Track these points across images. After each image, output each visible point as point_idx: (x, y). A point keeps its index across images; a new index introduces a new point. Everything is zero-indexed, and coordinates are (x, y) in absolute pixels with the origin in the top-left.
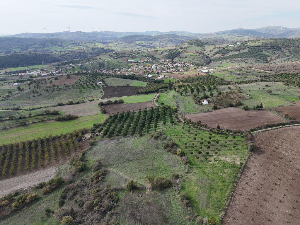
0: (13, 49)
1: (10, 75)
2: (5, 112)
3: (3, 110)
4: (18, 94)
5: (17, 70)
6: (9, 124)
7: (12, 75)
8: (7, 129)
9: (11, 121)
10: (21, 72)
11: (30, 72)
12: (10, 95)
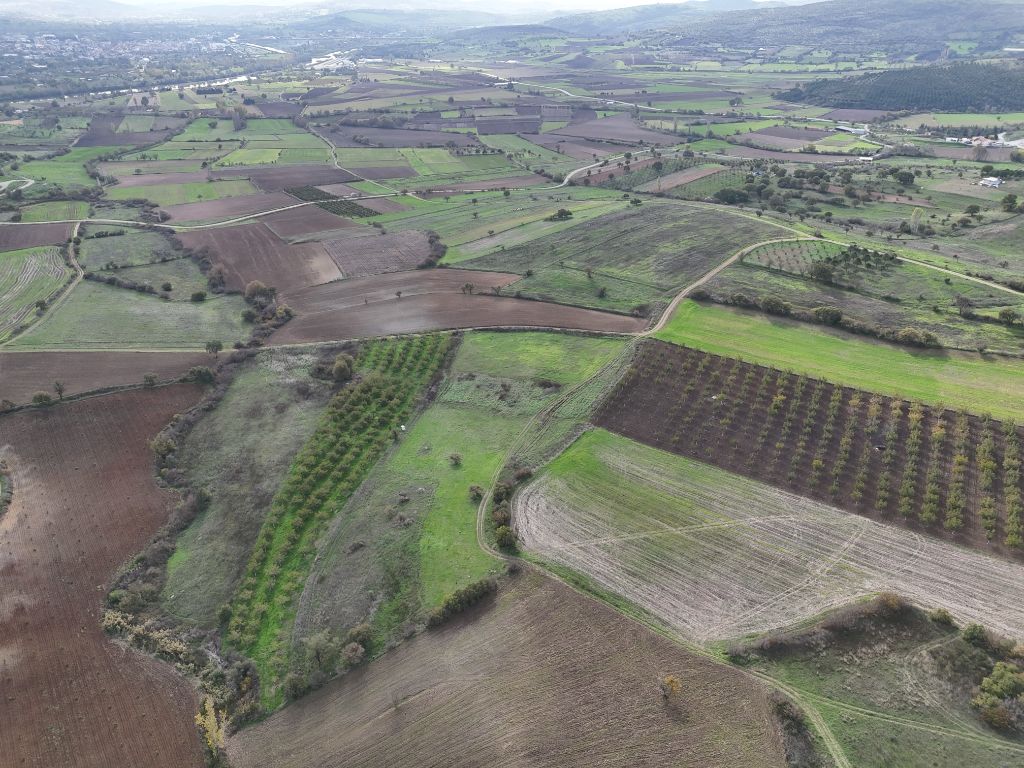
0: (948, 44)
1: (941, 140)
2: (977, 287)
3: (969, 274)
4: (1005, 221)
5: (967, 125)
6: (994, 335)
7: (948, 140)
8: (989, 353)
9: (1003, 329)
10: (978, 135)
11: (1010, 135)
12: (974, 222)
